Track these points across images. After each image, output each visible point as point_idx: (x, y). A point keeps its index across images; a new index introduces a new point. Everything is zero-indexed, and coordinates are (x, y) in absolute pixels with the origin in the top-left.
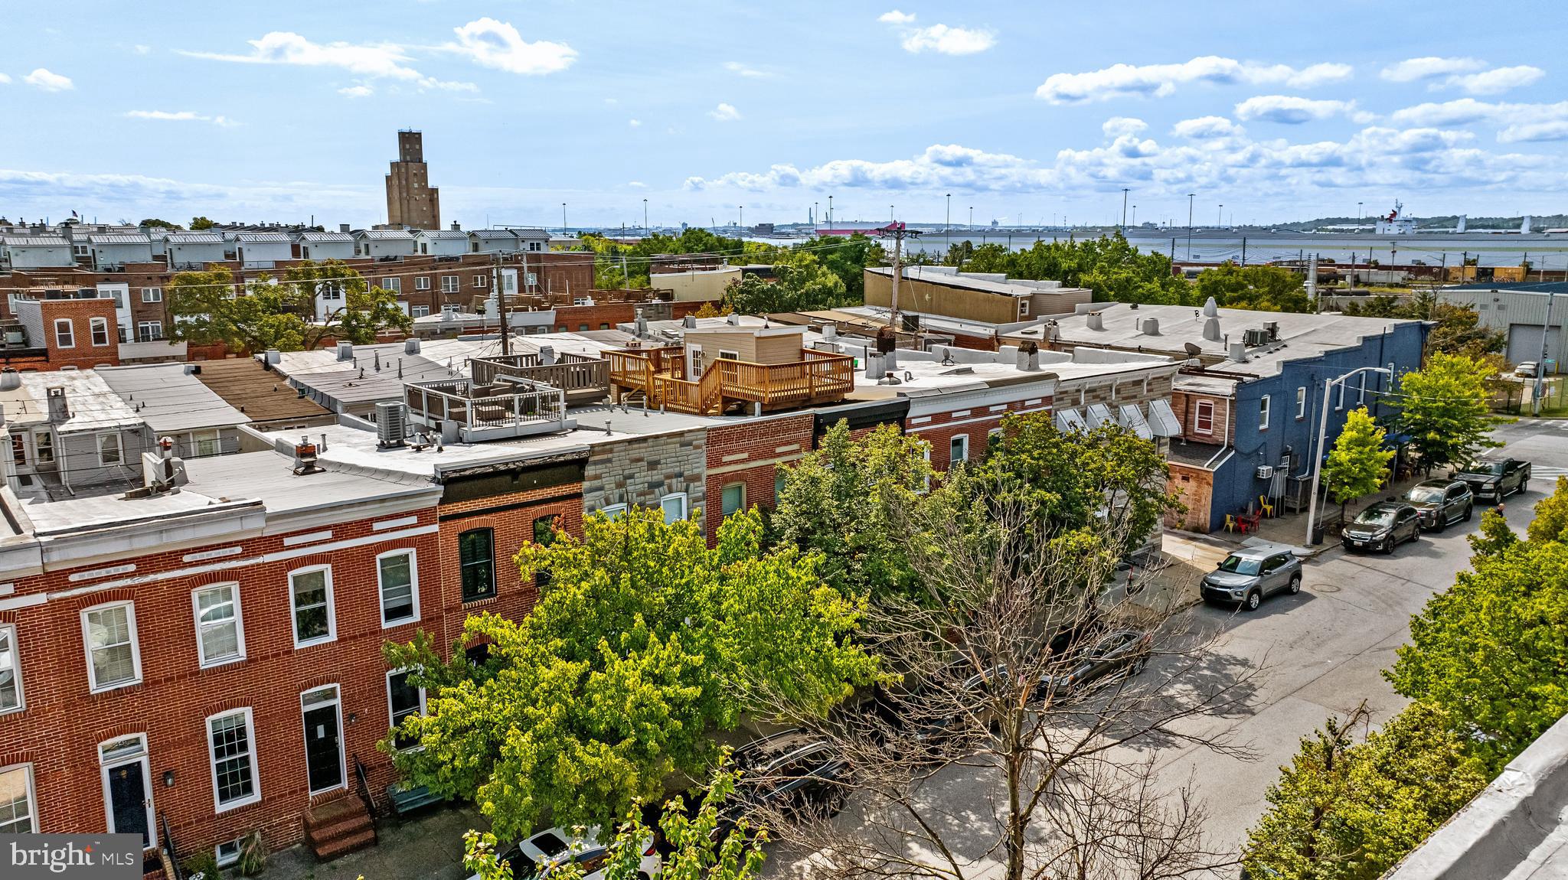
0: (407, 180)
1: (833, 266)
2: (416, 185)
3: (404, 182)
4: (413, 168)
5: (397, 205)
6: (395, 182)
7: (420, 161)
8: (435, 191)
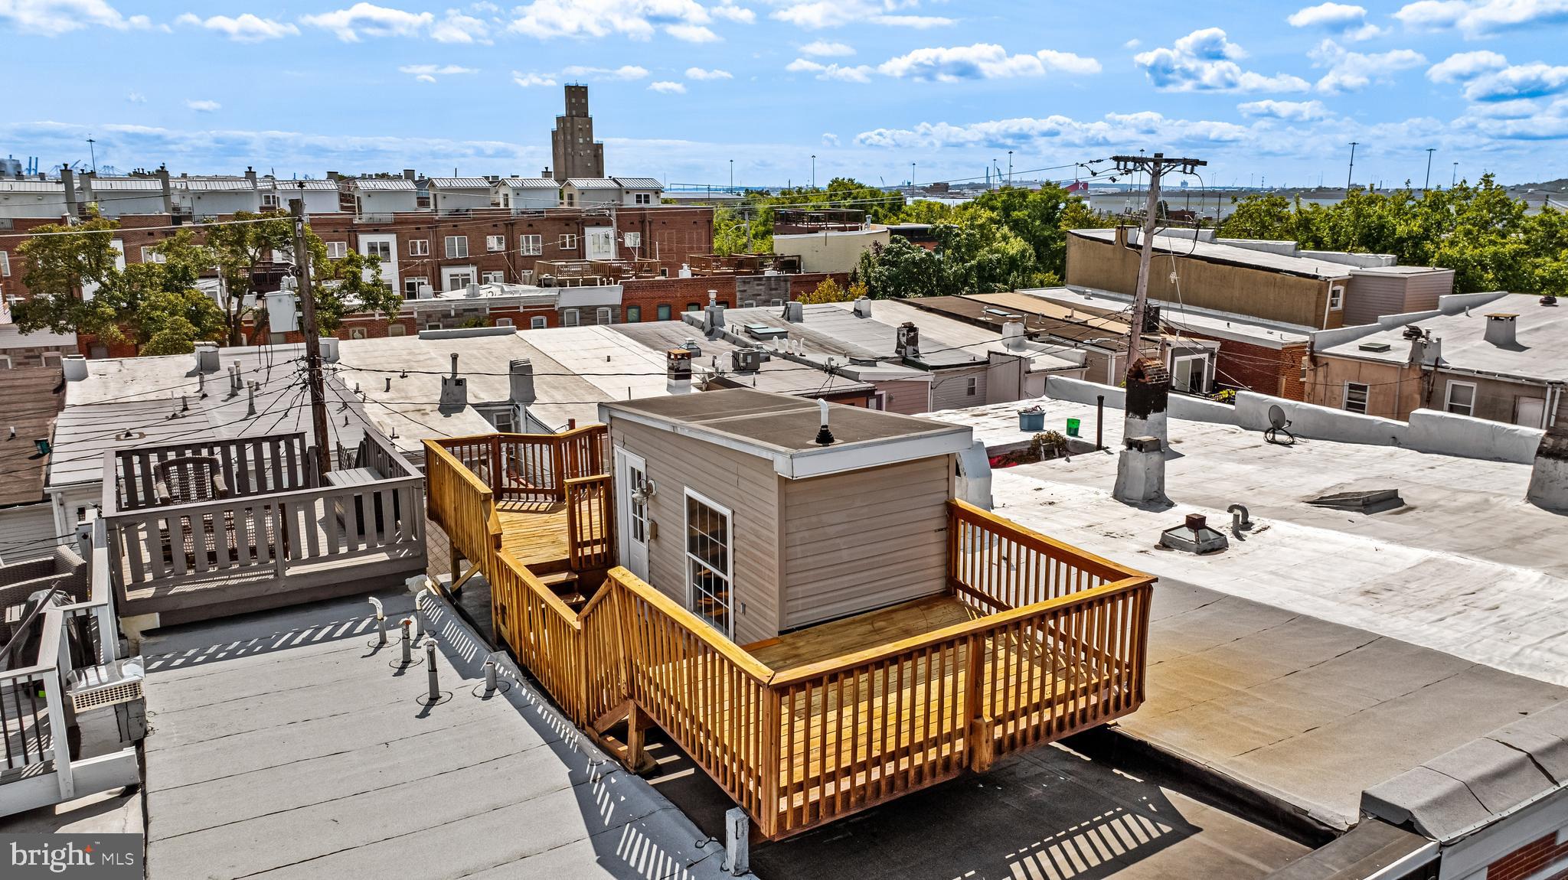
0: (572, 134)
1: (1018, 227)
2: (581, 141)
3: (569, 137)
4: (579, 122)
5: (562, 161)
6: (561, 137)
7: (586, 115)
8: (600, 146)
